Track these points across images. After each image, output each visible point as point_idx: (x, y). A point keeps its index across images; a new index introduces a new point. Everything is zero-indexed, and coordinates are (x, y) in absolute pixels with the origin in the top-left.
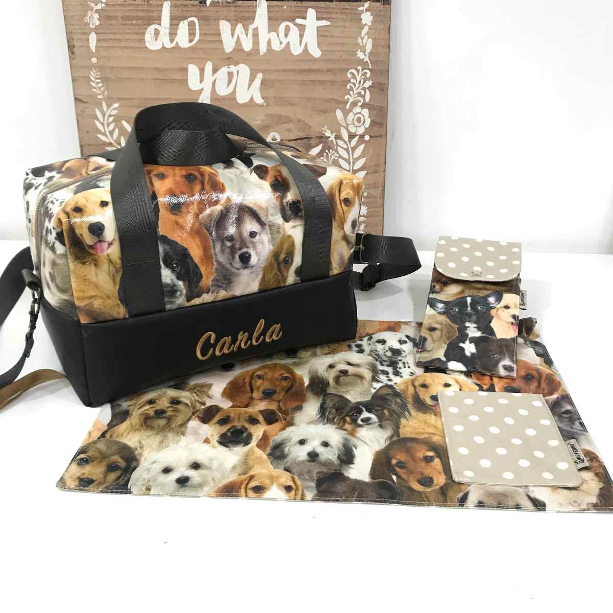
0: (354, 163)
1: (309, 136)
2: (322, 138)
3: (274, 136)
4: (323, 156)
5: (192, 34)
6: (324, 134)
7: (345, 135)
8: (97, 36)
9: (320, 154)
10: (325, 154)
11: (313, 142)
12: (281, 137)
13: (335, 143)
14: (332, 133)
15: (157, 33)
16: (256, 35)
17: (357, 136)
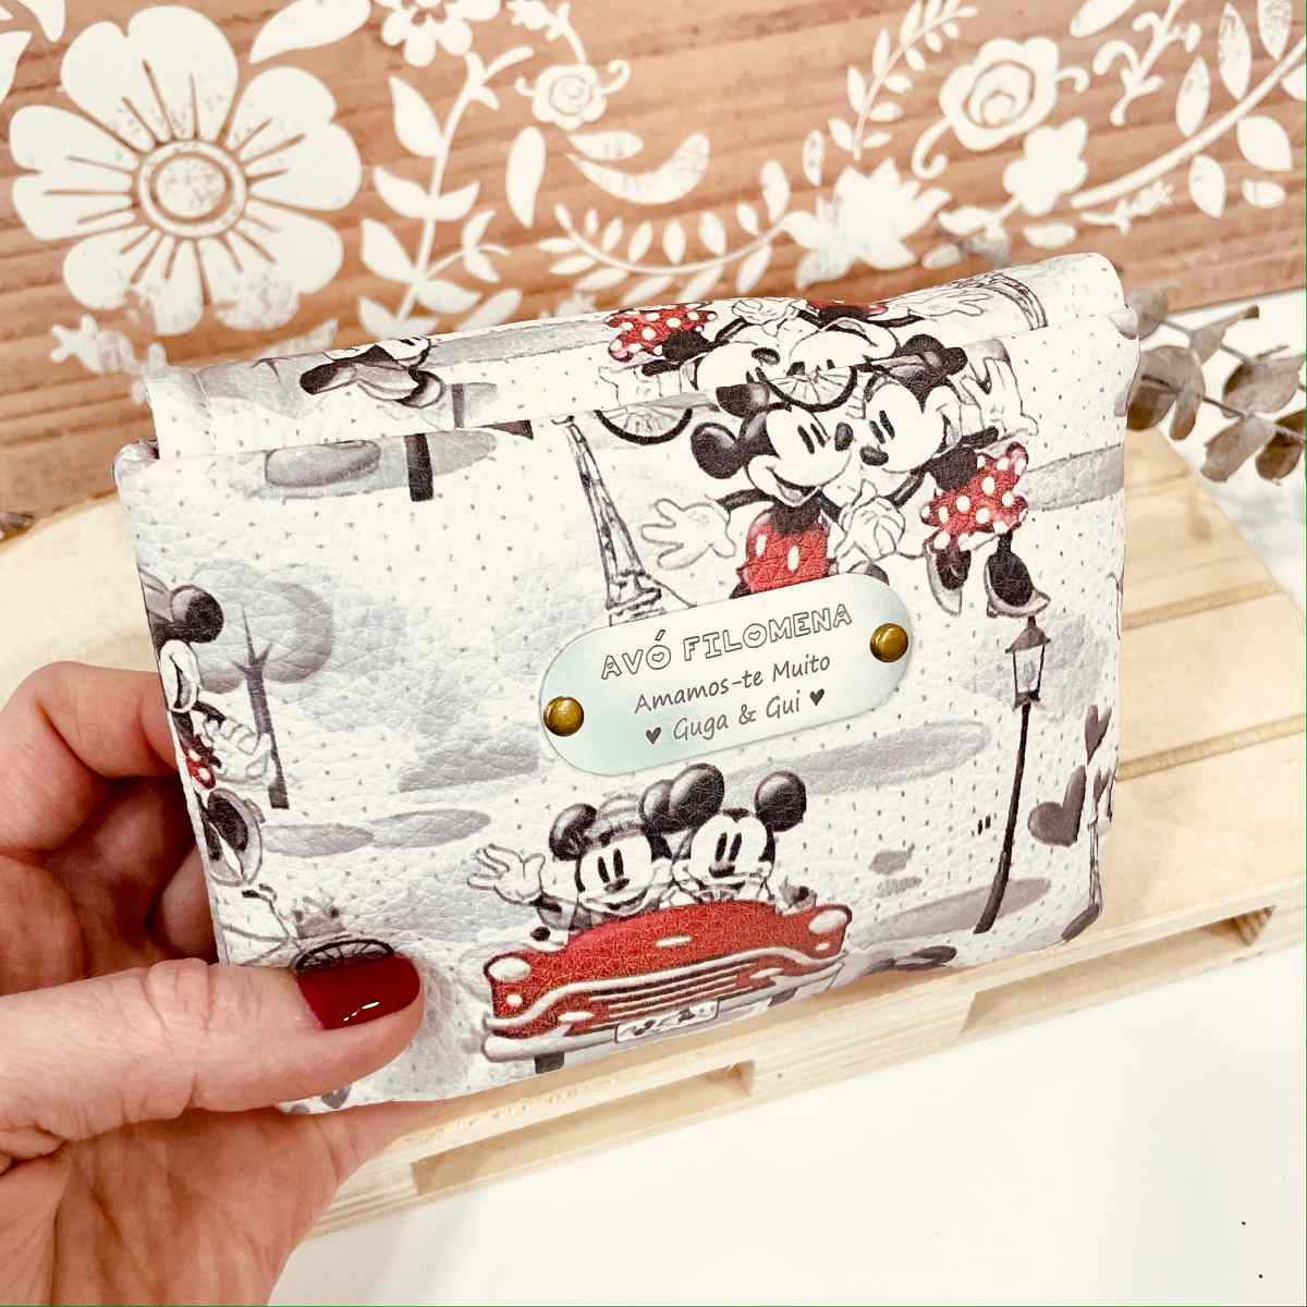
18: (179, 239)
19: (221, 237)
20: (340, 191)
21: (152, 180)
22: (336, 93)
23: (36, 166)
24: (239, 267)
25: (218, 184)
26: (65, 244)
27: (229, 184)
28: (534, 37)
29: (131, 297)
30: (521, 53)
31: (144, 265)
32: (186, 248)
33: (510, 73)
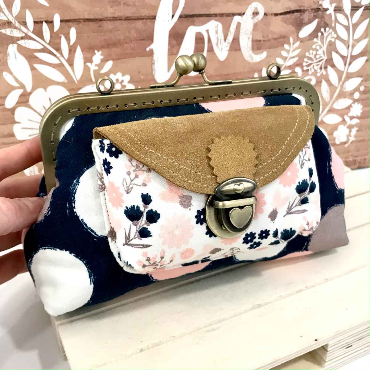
0: (353, 47)
1: (302, 8)
2: (319, 11)
3: (256, 8)
4: (317, 37)
6: (321, 5)
7: (347, 7)
9: (314, 35)
10: (320, 34)
11: (306, 16)
12: (265, 8)
13: (333, 18)
14: (331, 3)
17: (361, 7)
23: (20, 122)
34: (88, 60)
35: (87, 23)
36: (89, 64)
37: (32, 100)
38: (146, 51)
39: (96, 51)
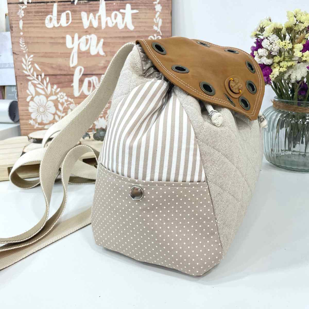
5: (68, 19)
8: (23, 22)
15: (51, 19)
16: (100, 19)
18: (40, 114)
19: (44, 114)
20: (54, 112)
21: (39, 108)
22: (54, 104)
23: (31, 106)
24: (45, 117)
25: (44, 109)
26: (31, 113)
27: (45, 110)
28: (70, 101)
29: (36, 118)
30: (69, 103)
31: (37, 116)
32: (41, 115)
33: (69, 104)
34: (52, 87)
35: (52, 76)
36: (52, 89)
37: (35, 99)
38: (70, 86)
39: (55, 85)
